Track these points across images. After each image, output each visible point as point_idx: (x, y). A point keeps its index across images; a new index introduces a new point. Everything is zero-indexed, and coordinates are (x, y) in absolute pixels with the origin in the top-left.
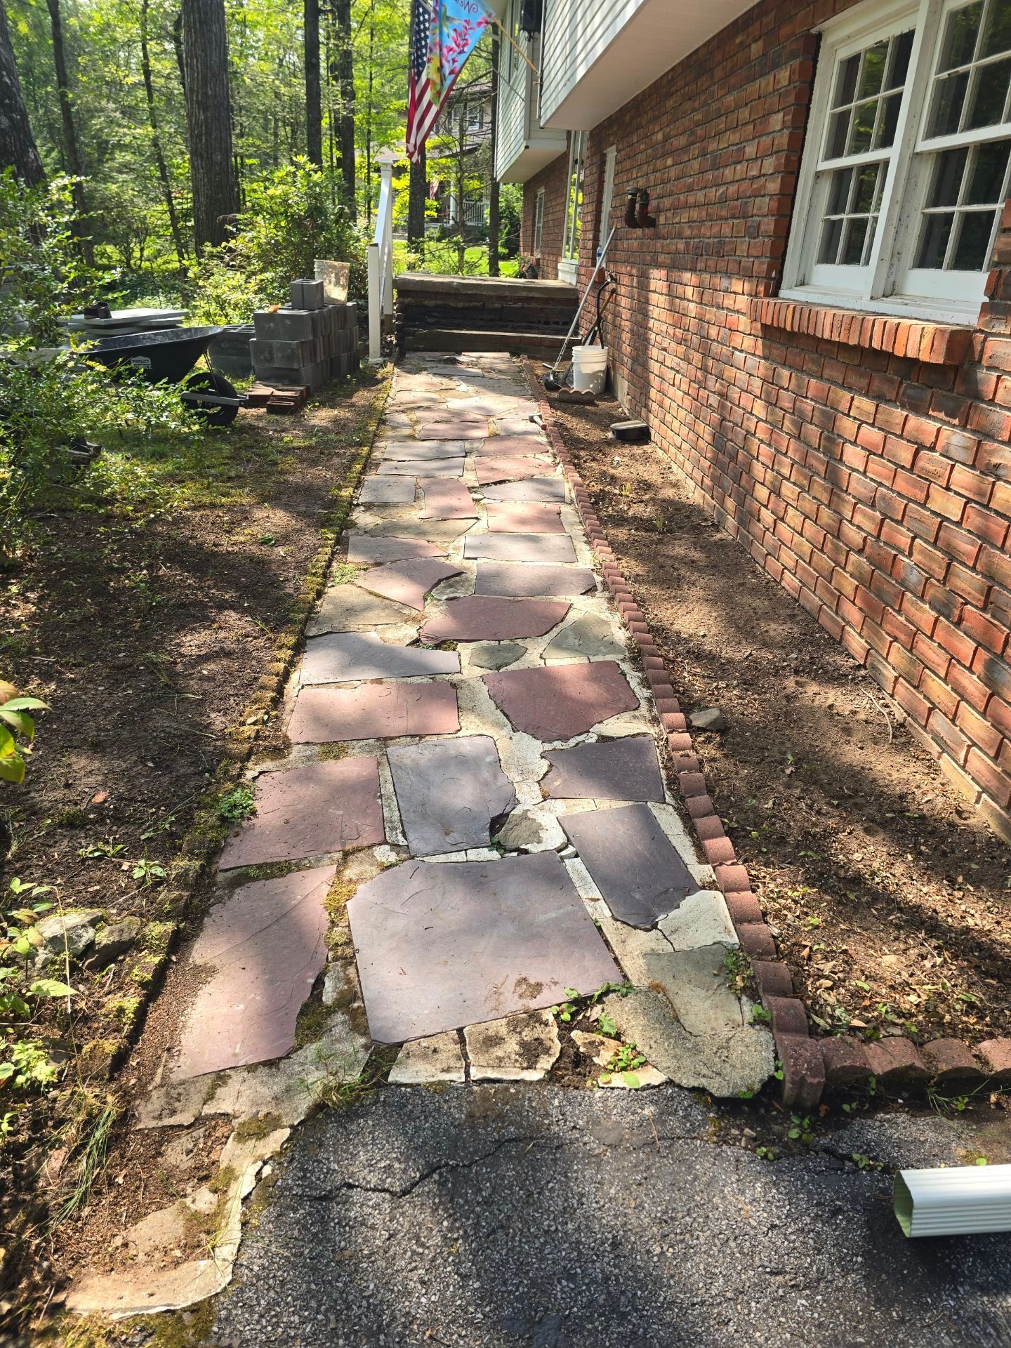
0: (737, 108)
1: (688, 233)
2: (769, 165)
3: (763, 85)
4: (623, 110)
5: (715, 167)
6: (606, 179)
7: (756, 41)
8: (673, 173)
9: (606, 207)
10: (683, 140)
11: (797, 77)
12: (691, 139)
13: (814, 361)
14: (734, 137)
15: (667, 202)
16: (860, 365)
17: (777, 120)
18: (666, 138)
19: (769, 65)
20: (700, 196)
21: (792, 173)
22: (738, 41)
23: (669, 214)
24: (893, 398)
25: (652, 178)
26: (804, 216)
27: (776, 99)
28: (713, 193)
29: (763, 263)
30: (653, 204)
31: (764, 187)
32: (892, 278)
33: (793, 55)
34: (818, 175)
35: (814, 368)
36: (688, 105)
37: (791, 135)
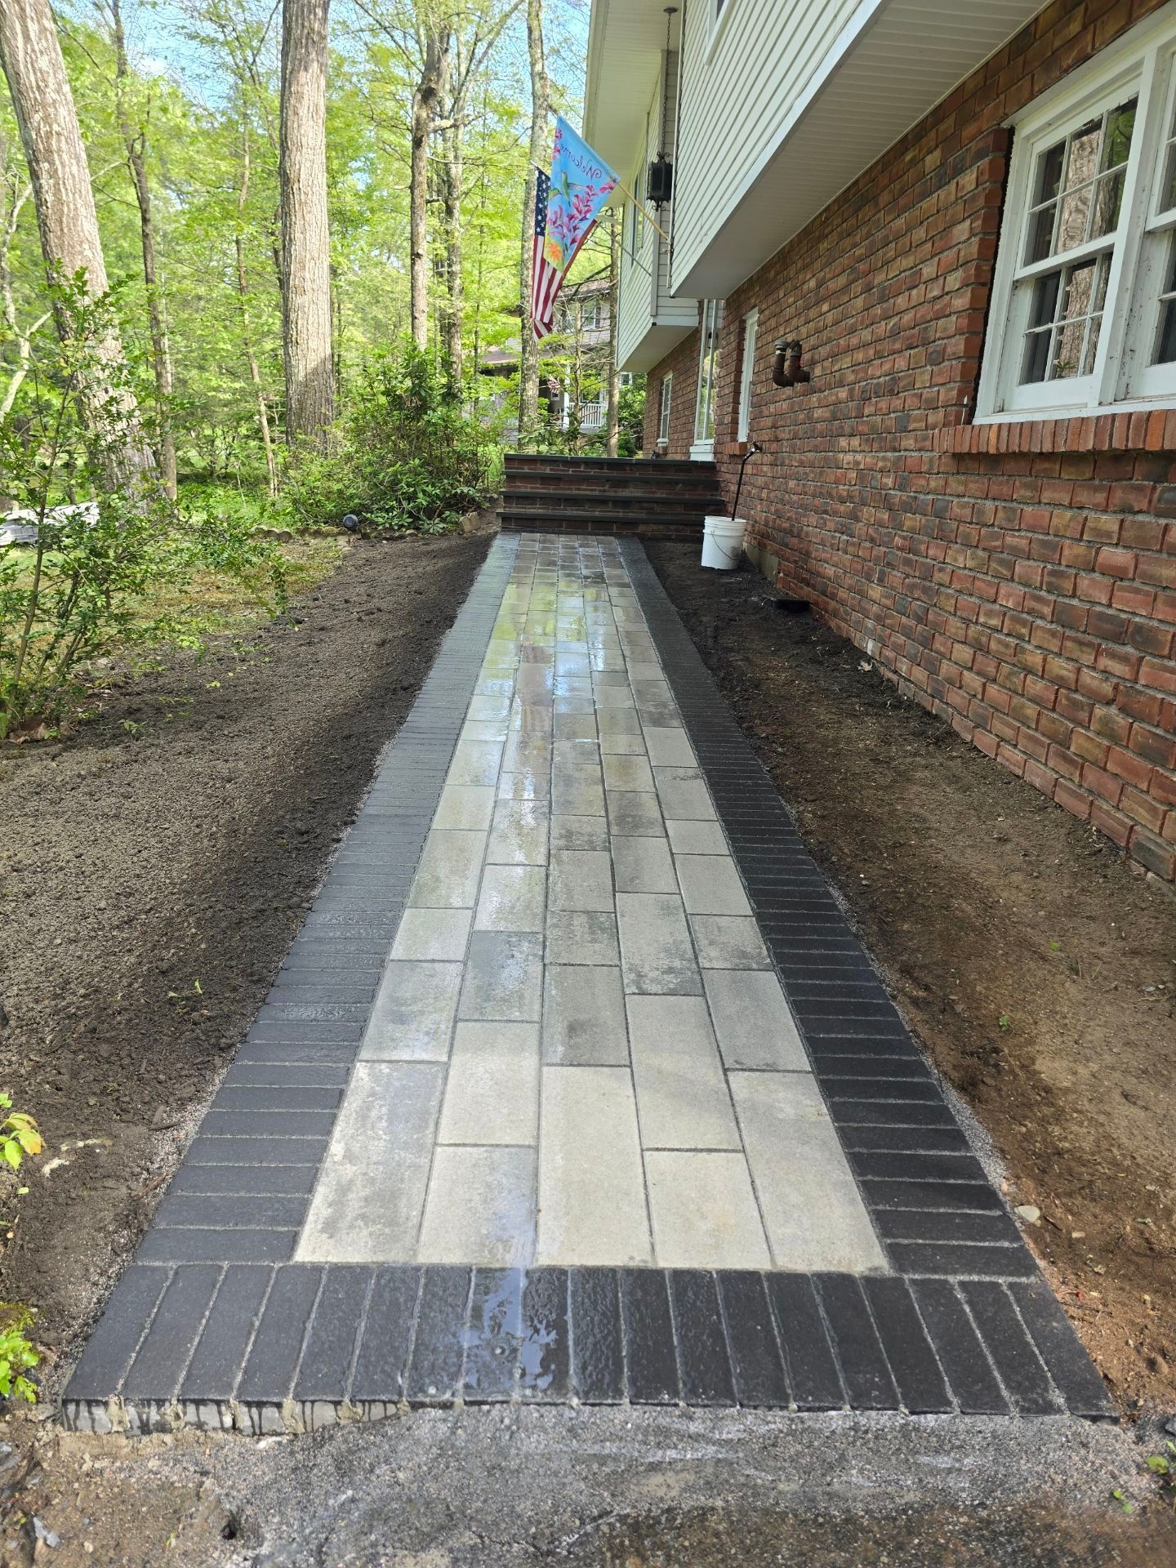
0: (909, 229)
1: (851, 378)
2: (954, 281)
3: (942, 197)
4: (766, 268)
5: (883, 299)
6: (746, 346)
7: (930, 152)
8: (830, 317)
9: (747, 376)
10: (842, 280)
11: (986, 177)
12: (851, 277)
13: (1026, 486)
14: (907, 262)
15: (824, 351)
16: (1093, 478)
17: (962, 231)
18: (819, 285)
19: (948, 173)
20: (866, 335)
21: (984, 284)
22: (908, 158)
23: (826, 364)
24: (1144, 507)
25: (804, 330)
26: (1001, 332)
27: (960, 207)
28: (882, 328)
29: (952, 389)
30: (806, 357)
31: (949, 304)
32: (1125, 380)
33: (980, 155)
34: (1017, 285)
35: (1029, 494)
36: (847, 242)
37: (982, 241)
